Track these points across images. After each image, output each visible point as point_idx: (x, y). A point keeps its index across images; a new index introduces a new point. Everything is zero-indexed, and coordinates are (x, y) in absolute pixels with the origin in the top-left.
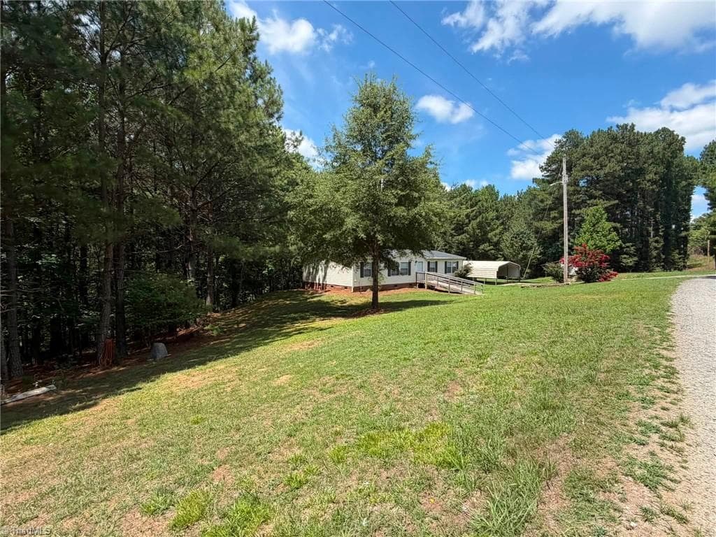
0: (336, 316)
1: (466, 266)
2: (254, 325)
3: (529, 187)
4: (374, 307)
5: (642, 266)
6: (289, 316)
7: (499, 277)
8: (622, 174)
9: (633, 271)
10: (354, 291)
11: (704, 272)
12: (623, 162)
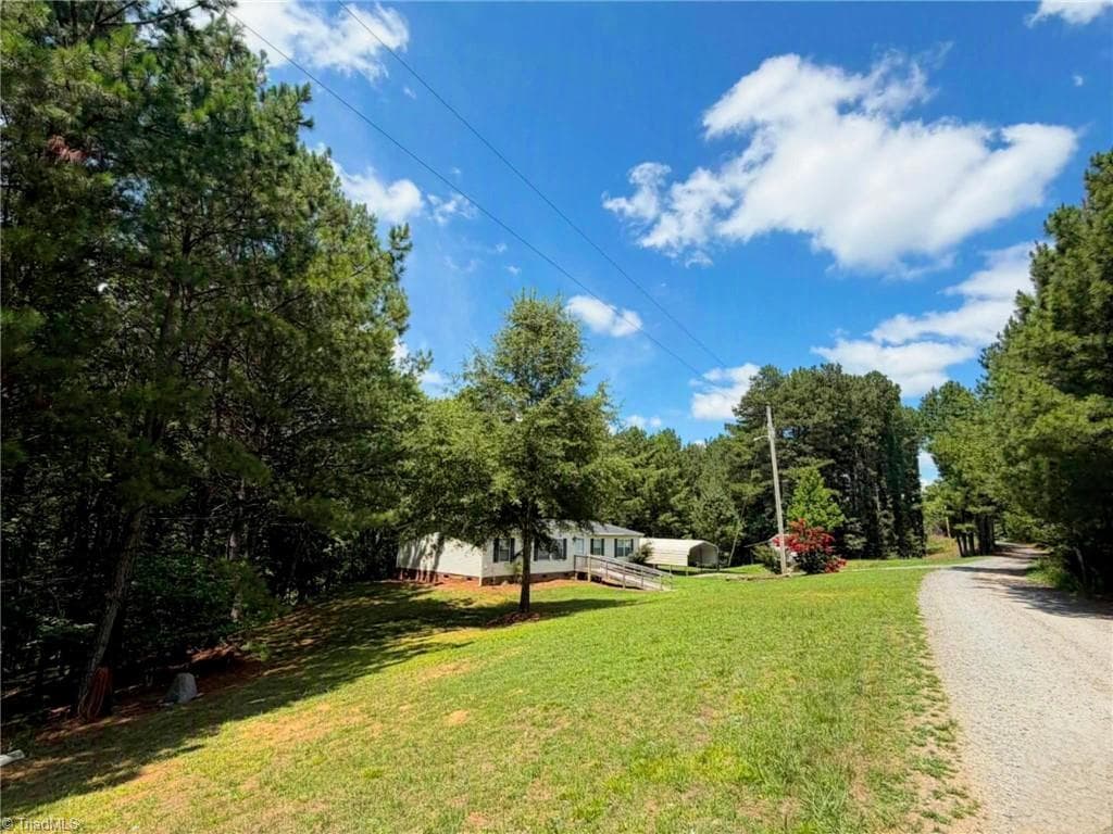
0: (465, 625)
1: (644, 547)
2: (327, 642)
3: (721, 436)
4: (525, 610)
5: (873, 551)
6: (386, 625)
7: (691, 564)
8: (835, 426)
9: (863, 557)
10: (483, 584)
11: (947, 561)
12: (833, 410)
